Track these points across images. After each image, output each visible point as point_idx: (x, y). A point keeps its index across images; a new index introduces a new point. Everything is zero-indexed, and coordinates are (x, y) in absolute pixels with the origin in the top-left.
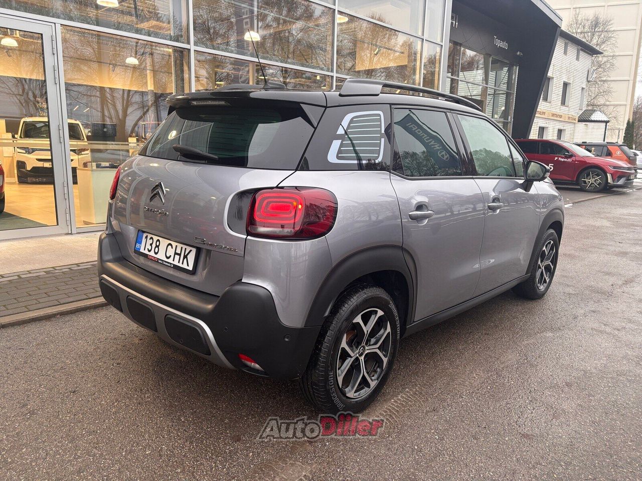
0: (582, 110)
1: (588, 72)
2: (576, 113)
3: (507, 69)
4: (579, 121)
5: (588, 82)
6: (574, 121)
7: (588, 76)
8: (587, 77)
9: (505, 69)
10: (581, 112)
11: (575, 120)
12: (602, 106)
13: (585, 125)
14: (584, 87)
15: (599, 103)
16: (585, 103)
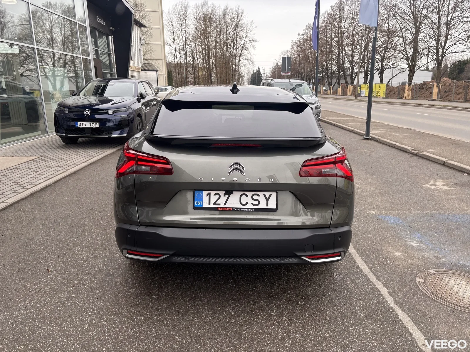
0: (141, 63)
1: (141, 39)
2: (139, 66)
3: (106, 37)
4: (142, 70)
5: (142, 45)
6: (139, 71)
7: (141, 40)
8: (141, 43)
9: (105, 38)
10: (141, 65)
11: (139, 69)
12: (149, 60)
13: (145, 73)
14: (140, 48)
15: (148, 58)
16: (142, 59)
